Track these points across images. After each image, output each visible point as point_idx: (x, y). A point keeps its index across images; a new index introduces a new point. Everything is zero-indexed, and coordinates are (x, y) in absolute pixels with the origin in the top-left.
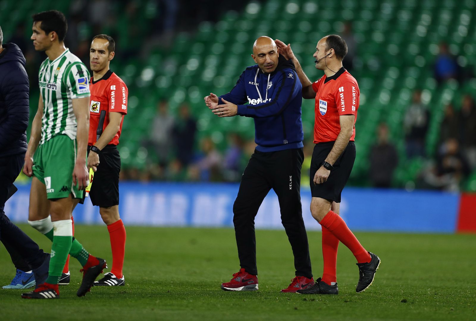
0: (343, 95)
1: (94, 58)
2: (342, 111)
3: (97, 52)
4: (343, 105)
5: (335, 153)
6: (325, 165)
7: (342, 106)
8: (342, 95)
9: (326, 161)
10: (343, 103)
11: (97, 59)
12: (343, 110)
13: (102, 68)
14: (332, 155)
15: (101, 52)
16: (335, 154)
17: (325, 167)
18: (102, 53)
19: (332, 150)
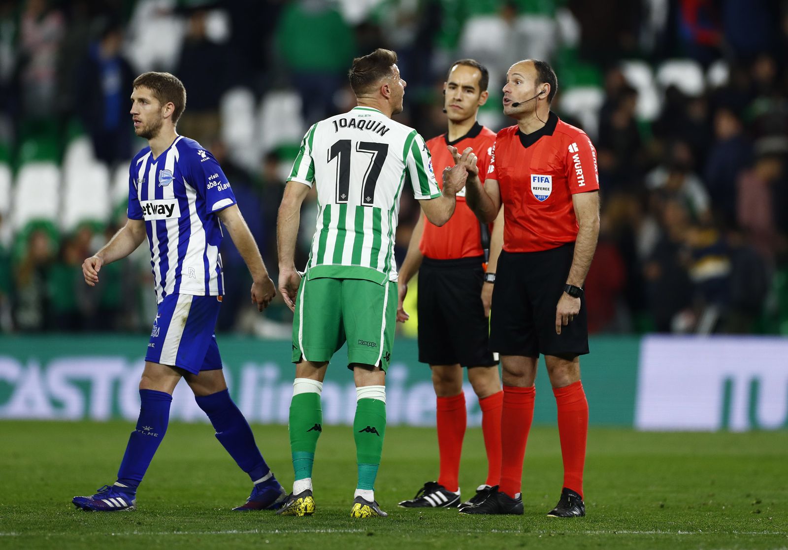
0: (578, 158)
1: (454, 99)
2: (580, 185)
3: (460, 89)
4: (580, 175)
5: (582, 267)
6: (570, 291)
7: (579, 178)
8: (576, 158)
9: (568, 283)
10: (579, 171)
11: (459, 100)
12: (580, 183)
13: (466, 117)
14: (577, 272)
15: (468, 89)
16: (582, 269)
17: (571, 294)
18: (469, 91)
19: (574, 262)
